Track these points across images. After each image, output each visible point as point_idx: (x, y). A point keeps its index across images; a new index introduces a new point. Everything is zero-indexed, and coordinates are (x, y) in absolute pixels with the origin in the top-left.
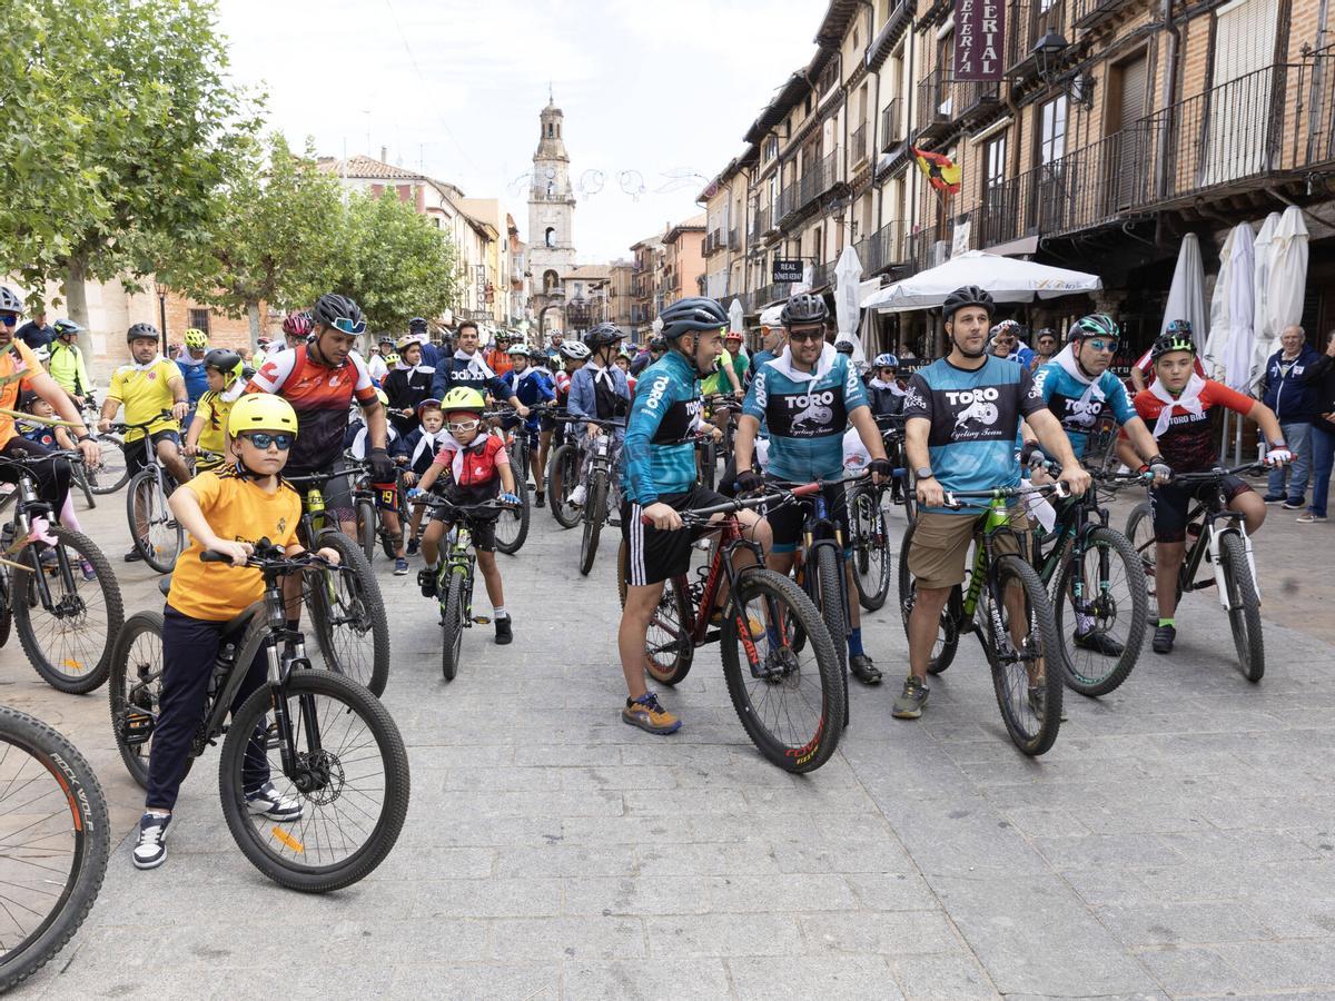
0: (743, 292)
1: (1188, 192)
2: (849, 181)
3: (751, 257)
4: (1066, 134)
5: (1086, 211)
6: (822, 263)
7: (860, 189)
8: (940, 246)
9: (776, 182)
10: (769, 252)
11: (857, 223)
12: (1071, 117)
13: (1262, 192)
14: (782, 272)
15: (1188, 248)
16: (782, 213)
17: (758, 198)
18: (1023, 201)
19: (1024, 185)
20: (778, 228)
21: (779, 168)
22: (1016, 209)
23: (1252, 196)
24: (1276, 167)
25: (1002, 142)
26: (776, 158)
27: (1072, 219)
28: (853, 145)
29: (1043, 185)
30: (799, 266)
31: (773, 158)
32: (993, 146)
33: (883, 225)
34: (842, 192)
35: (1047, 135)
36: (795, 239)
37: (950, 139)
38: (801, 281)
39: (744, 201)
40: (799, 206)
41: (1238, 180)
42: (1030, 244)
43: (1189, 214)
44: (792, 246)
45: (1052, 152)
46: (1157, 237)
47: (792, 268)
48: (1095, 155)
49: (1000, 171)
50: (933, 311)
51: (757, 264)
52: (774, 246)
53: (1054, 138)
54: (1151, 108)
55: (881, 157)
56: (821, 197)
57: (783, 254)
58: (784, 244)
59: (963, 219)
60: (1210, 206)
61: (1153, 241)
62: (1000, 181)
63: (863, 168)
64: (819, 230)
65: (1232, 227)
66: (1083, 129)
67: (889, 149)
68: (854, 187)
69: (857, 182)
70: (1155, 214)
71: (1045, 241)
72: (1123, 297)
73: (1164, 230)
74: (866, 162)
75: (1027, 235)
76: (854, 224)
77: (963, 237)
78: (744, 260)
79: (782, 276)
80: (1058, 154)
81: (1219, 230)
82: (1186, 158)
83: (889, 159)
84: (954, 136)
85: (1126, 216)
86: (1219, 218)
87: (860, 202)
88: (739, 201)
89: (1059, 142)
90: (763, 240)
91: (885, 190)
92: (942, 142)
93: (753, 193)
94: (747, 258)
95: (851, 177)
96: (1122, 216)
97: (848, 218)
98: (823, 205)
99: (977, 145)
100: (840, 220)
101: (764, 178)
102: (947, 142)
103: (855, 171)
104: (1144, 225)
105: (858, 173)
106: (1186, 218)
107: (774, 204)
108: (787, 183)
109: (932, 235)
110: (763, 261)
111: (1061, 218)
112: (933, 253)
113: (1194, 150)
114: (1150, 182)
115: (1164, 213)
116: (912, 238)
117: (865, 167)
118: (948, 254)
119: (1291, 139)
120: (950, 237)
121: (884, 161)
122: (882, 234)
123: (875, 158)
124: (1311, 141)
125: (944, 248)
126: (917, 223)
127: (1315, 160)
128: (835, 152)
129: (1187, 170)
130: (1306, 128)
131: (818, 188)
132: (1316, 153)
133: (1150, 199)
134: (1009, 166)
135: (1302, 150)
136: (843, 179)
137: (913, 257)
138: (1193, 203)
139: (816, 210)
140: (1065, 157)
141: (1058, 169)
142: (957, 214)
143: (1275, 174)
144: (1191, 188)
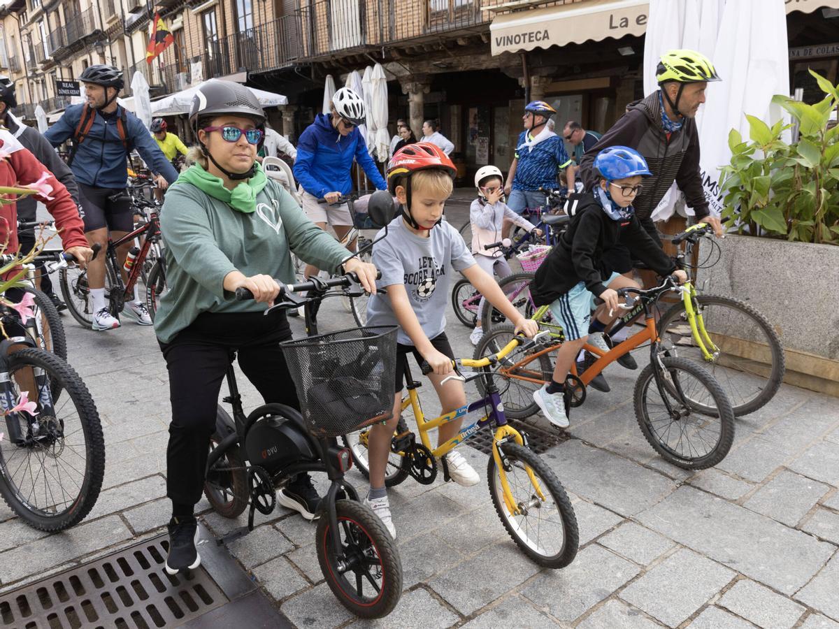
0: (29, 102)
1: (327, 53)
2: (104, 30)
3: (32, 77)
4: (253, 14)
5: (270, 61)
7: (114, 35)
8: (182, 76)
9: (44, 24)
10: (47, 75)
11: (115, 58)
12: (254, 4)
13: (362, 56)
14: (65, 89)
15: (329, 81)
16: (53, 49)
17: (29, 35)
18: (232, 51)
19: (231, 41)
20: (52, 58)
21: (45, 15)
22: (228, 56)
23: (357, 57)
24: (367, 42)
25: (213, 14)
26: (40, 8)
27: (263, 64)
28: (104, 7)
29: (243, 43)
30: (77, 86)
31: (38, 8)
32: (207, 17)
33: (136, 62)
34: (99, 38)
35: (241, 13)
36: (67, 67)
37: (177, 9)
38: (79, 95)
39: (18, 37)
40: (66, 44)
41: (351, 48)
42: (243, 76)
43: (327, 64)
44: (66, 72)
45: (246, 24)
46: (313, 76)
47: (71, 86)
48: (271, 28)
49: (214, 32)
50: (181, 116)
51: (37, 83)
52: (49, 71)
53: (245, 16)
54: (300, 5)
55: (128, 16)
56: (85, 39)
57: (59, 76)
58: (58, 70)
59: (196, 60)
60: (337, 61)
61: (311, 78)
62: (215, 39)
63: (114, 22)
64: (85, 61)
65: (348, 73)
66: (262, 12)
67: (136, 10)
68: (109, 34)
69: (111, 31)
70: (310, 64)
71: (251, 76)
72: (296, 109)
73: (316, 73)
74: (116, 17)
75: (238, 71)
76: (113, 58)
77: (198, 71)
78: (25, 80)
79: (65, 92)
80: (250, 26)
81: (341, 74)
82: (322, 34)
83: (135, 17)
84: (179, 7)
86: (343, 67)
87: (116, 45)
88: (13, 37)
89: (249, 18)
90: (39, 66)
91: (134, 37)
92: (172, 10)
93: (24, 32)
94: (28, 79)
95: (106, 27)
96: (294, 63)
97: (107, 54)
98: (86, 44)
99: (196, 15)
100: (102, 55)
101: (33, 20)
102: (175, 11)
103: (109, 23)
104: (305, 68)
105: (111, 25)
106: (326, 67)
107: (45, 40)
108: (54, 27)
109: (174, 68)
110: (42, 81)
111: (257, 63)
112: (178, 81)
113: (326, 30)
114: (305, 46)
115: (314, 63)
116: (160, 70)
117: (117, 20)
118: (189, 81)
119: (372, 29)
120: (189, 71)
121: (131, 19)
122: (138, 66)
123: (123, 16)
124: (381, 30)
125: (186, 77)
126: (162, 61)
127: (385, 41)
128: (90, 8)
129: (324, 40)
130: (378, 24)
131: (81, 33)
132: (385, 37)
133: (306, 55)
134: (219, 29)
135: (378, 35)
136: (99, 28)
137: (163, 83)
138: (329, 58)
139: (82, 48)
140: (254, 28)
141: (250, 35)
142: (190, 56)
143: (367, 46)
144: (328, 50)
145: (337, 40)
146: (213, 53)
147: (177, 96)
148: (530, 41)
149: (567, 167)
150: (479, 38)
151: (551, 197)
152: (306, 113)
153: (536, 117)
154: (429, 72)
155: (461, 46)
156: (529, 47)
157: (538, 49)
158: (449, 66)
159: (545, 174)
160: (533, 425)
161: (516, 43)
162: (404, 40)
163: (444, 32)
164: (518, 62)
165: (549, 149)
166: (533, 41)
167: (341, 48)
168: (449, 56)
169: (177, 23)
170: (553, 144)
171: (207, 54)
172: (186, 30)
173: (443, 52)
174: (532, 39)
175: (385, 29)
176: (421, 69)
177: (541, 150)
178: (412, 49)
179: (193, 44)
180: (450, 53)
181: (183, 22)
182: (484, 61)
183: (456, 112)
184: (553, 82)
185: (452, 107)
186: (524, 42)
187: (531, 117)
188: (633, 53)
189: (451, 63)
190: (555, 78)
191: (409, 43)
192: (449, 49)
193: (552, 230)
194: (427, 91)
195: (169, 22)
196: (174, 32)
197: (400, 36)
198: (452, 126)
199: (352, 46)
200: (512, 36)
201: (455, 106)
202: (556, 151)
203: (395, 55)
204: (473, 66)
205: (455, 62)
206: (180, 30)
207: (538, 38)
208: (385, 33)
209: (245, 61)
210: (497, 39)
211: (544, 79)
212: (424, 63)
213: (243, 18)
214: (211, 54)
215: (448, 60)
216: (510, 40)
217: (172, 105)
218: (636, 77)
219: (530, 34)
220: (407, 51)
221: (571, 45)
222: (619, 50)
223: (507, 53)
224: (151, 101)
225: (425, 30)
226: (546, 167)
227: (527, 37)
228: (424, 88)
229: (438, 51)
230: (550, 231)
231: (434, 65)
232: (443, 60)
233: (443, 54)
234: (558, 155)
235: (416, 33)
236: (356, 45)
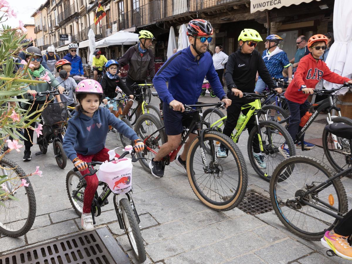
0: (49, 44)
1: (171, 16)
2: (79, 12)
3: (51, 33)
4: (139, 1)
5: (147, 22)
6: (73, 35)
7: (83, 14)
8: (109, 30)
9: (56, 11)
10: (56, 32)
11: (83, 24)
13: (187, 17)
14: (63, 37)
15: (172, 30)
16: (59, 21)
17: (50, 16)
18: (130, 18)
19: (130, 14)
20: (58, 25)
21: (57, 7)
22: (128, 20)
23: (185, 18)
24: (190, 10)
25: (122, 2)
26: (55, 5)
27: (143, 23)
28: (79, 2)
29: (135, 14)
30: (67, 36)
31: (54, 5)
32: (120, 3)
33: (91, 25)
34: (77, 15)
35: (134, 1)
36: (64, 28)
38: (68, 40)
39: (46, 17)
40: (64, 19)
41: (182, 13)
42: (134, 29)
44: (63, 30)
45: (136, 6)
46: (164, 27)
47: (65, 36)
48: (147, 7)
49: (123, 10)
50: (107, 47)
51: (53, 35)
52: (57, 30)
53: (136, 2)
55: (88, 5)
56: (71, 16)
57: (61, 32)
58: (61, 30)
59: (115, 22)
60: (176, 20)
61: (163, 28)
62: (123, 13)
63: (83, 9)
64: (71, 26)
65: (181, 25)
67: (91, 3)
68: (81, 14)
69: (81, 12)
70: (163, 22)
71: (137, 28)
72: (156, 43)
73: (166, 26)
74: (84, 6)
75: (132, 27)
76: (82, 24)
77: (115, 27)
78: (48, 34)
79: (63, 39)
80: (138, 7)
81: (178, 26)
82: (169, 8)
83: (91, 6)
84: (109, 0)
85: (157, 22)
86: (178, 23)
87: (83, 18)
88: (45, 17)
89: (138, 3)
90: (54, 29)
91: (90, 14)
93: (49, 15)
94: (49, 34)
95: (80, 11)
96: (156, 22)
97: (80, 22)
98: (72, 18)
99: (116, 3)
100: (77, 23)
101: (52, 10)
102: (107, 2)
103: (81, 9)
104: (161, 24)
105: (82, 10)
106: (170, 23)
107: (56, 18)
108: (60, 12)
109: (106, 27)
110: (55, 35)
111: (140, 23)
112: (107, 32)
113: (171, 6)
114: (162, 14)
115: (165, 21)
116: (100, 28)
117: (84, 8)
118: (111, 32)
119: (192, 4)
120: (112, 28)
121: (89, 7)
122: (91, 27)
123: (86, 6)
124: (197, 5)
125: (110, 30)
126: (101, 24)
127: (198, 9)
128: (74, 3)
129: (170, 11)
130: (195, 2)
131: (70, 14)
132: (198, 8)
133: (162, 18)
134: (125, 9)
135: (195, 7)
136: (77, 11)
137: (101, 33)
138: (172, 19)
139: (70, 20)
140: (140, 7)
141: (138, 10)
142: (112, 21)
143: (190, 12)
144: (172, 15)
145: (176, 10)
146: (122, 19)
147: (106, 39)
148: (271, 5)
149: (288, 67)
150: (245, 5)
151: (279, 82)
152: (161, 44)
153: (271, 43)
154: (219, 23)
155: (235, 10)
156: (270, 8)
157: (275, 9)
158: (229, 19)
159: (276, 71)
160: (265, 197)
161: (263, 6)
162: (207, 9)
163: (227, 3)
164: (264, 16)
165: (279, 58)
166: (272, 5)
167: (178, 14)
168: (229, 15)
169: (108, 7)
170: (281, 56)
171: (119, 20)
172: (111, 10)
173: (226, 13)
174: (272, 4)
175: (198, 4)
176: (215, 22)
177: (274, 59)
178: (211, 12)
179: (114, 16)
180: (230, 13)
181: (110, 7)
182: (246, 16)
183: (231, 41)
184: (282, 24)
185: (229, 39)
186: (268, 6)
187: (269, 43)
188: (328, 8)
189: (230, 18)
190: (284, 22)
191: (209, 10)
192: (230, 11)
193: (279, 99)
194: (217, 32)
195: (105, 7)
196: (106, 11)
197: (205, 7)
198: (229, 48)
199: (183, 12)
200: (261, 3)
201: (231, 39)
202: (283, 59)
203: (203, 15)
204: (241, 19)
205: (232, 17)
206: (109, 10)
207: (275, 3)
208: (198, 6)
209: (135, 23)
210: (254, 5)
211: (278, 23)
212: (217, 18)
213: (135, 3)
214: (121, 20)
215: (228, 17)
216: (260, 5)
217: (104, 43)
218: (329, 20)
219: (271, 1)
220: (209, 14)
221: (293, 6)
222: (320, 6)
223: (259, 12)
224: (96, 41)
225: (217, 3)
226: (277, 67)
227: (269, 3)
228: (216, 31)
229: (224, 13)
230: (278, 99)
231: (222, 19)
232: (226, 17)
233: (226, 14)
234: (283, 61)
235: (213, 4)
236: (185, 12)
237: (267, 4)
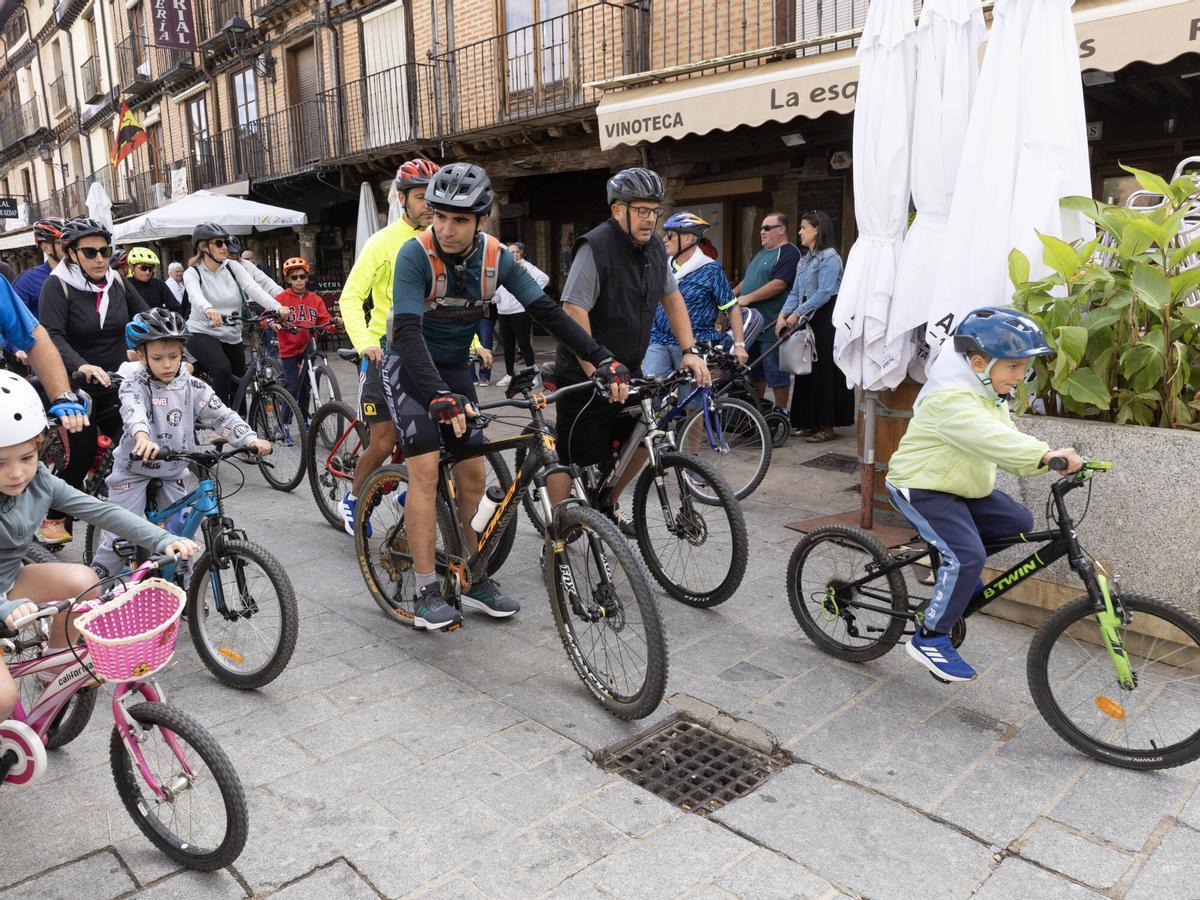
1: (363, 151)
2: (53, 127)
4: (257, 100)
5: (283, 164)
6: (35, 201)
7: (66, 134)
8: (159, 188)
11: (67, 166)
12: (259, 87)
15: (365, 192)
18: (228, 152)
19: (227, 139)
22: (223, 160)
24: (420, 136)
25: (202, 103)
27: (272, 169)
28: (52, 95)
29: (244, 141)
30: (13, 204)
32: (194, 106)
33: (95, 169)
34: (45, 139)
35: (240, 100)
36: (1, 178)
37: (152, 96)
38: (16, 217)
41: (396, 144)
42: (244, 187)
43: (362, 168)
45: (248, 115)
46: (342, 184)
47: (6, 205)
48: (283, 119)
49: (204, 126)
50: (157, 243)
53: (247, 103)
54: (323, 86)
55: (85, 108)
56: (24, 140)
59: (179, 165)
60: (376, 162)
61: (339, 187)
62: (205, 136)
63: (66, 117)
64: (26, 172)
66: (271, 98)
67: (94, 100)
68: (59, 133)
69: (61, 129)
70: (339, 167)
71: (255, 185)
72: (318, 230)
73: (346, 179)
74: (68, 110)
75: (237, 179)
76: (64, 167)
77: (181, 180)
80: (253, 117)
81: (382, 180)
82: (355, 126)
83: (95, 109)
84: (155, 94)
85: (317, 167)
86: (385, 171)
87: (68, 148)
89: (252, 107)
91: (93, 137)
92: (145, 99)
95: (55, 124)
96: (315, 167)
97: (56, 160)
98: (28, 148)
99: (179, 104)
100: (49, 162)
102: (149, 100)
103: (58, 118)
104: (332, 174)
105: (62, 120)
106: (360, 171)
109: (148, 178)
111: (264, 167)
112: (153, 194)
113: (361, 120)
114: (331, 142)
115: (344, 166)
116: (129, 181)
117: (69, 115)
118: (168, 194)
119: (426, 117)
120: (168, 180)
121: (89, 111)
122: (97, 176)
123: (78, 108)
124: (439, 119)
125: (163, 190)
126: (131, 167)
127: (445, 133)
128: (33, 99)
129: (358, 135)
130: (434, 110)
131: (19, 133)
132: (444, 128)
133: (333, 155)
134: (211, 123)
135: (435, 126)
136: (46, 125)
137: (133, 198)
138: (366, 159)
139: (21, 152)
140: (259, 120)
141: (254, 129)
142: (169, 160)
143: (420, 141)
144: (364, 148)
146: (202, 156)
147: (152, 215)
148: (655, 128)
149: (730, 309)
150: (580, 127)
151: (712, 354)
152: (332, 235)
153: (682, 237)
154: (508, 175)
155: (553, 138)
156: (655, 137)
157: (667, 140)
158: (536, 167)
159: (699, 318)
161: (635, 132)
162: (472, 132)
163: (529, 119)
164: (635, 158)
165: (704, 282)
166: (659, 128)
167: (383, 144)
168: (537, 153)
169: (152, 116)
170: (710, 275)
171: (193, 157)
172: (165, 124)
173: (527, 146)
174: (657, 126)
175: (444, 118)
176: (495, 171)
177: (692, 284)
178: (484, 143)
179: (175, 144)
180: (538, 148)
181: (160, 115)
182: (585, 158)
183: (543, 230)
184: (686, 184)
185: (537, 224)
186: (647, 130)
187: (675, 238)
188: (804, 142)
189: (539, 163)
190: (689, 179)
191: (479, 136)
192: (537, 142)
193: (712, 404)
194: (504, 202)
195: (142, 114)
196: (148, 128)
197: (466, 126)
198: (538, 250)
199: (398, 141)
200: (629, 123)
201: (542, 222)
202: (715, 285)
203: (459, 152)
204: (569, 166)
205: (544, 159)
206: (157, 125)
207: (667, 124)
208: (444, 123)
209: (246, 168)
210: (607, 127)
211: (674, 182)
212: (500, 163)
213: (244, 107)
214: (198, 158)
215: (534, 159)
216: (625, 128)
217: (143, 228)
218: (800, 176)
219: (655, 118)
220: (476, 147)
221: (716, 133)
222: (783, 138)
223: (622, 147)
224: (114, 223)
225: (501, 118)
226: (700, 308)
227: (650, 123)
228: (501, 198)
229: (521, 146)
230: (709, 405)
231: (516, 165)
232: (528, 158)
233: (528, 149)
234: (717, 290)
235: (490, 121)
236: (403, 139)
237: (643, 124)
